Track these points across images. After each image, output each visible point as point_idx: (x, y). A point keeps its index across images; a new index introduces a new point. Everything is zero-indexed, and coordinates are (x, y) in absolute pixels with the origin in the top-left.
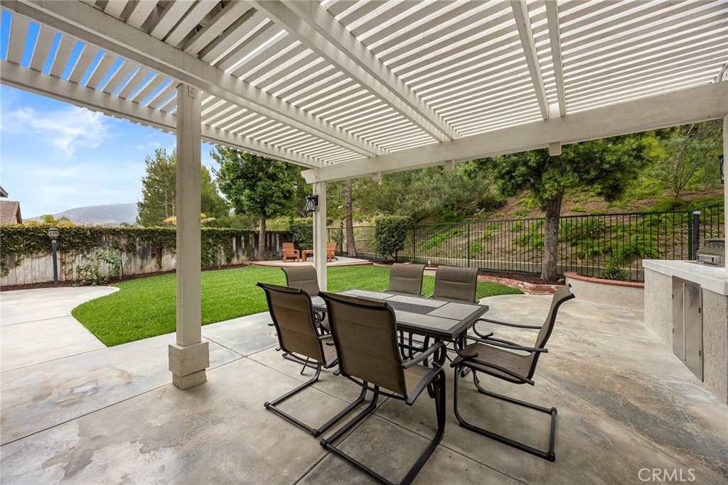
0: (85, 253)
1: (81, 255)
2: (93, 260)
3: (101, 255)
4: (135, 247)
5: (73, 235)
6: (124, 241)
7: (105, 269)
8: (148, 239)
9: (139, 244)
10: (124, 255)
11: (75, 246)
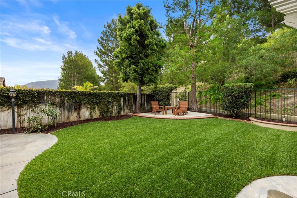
0: (34, 108)
1: (31, 109)
2: (38, 114)
3: (43, 110)
4: (64, 103)
5: (26, 95)
6: (58, 100)
7: (46, 120)
8: (72, 98)
9: (67, 102)
10: (58, 109)
11: (27, 103)
